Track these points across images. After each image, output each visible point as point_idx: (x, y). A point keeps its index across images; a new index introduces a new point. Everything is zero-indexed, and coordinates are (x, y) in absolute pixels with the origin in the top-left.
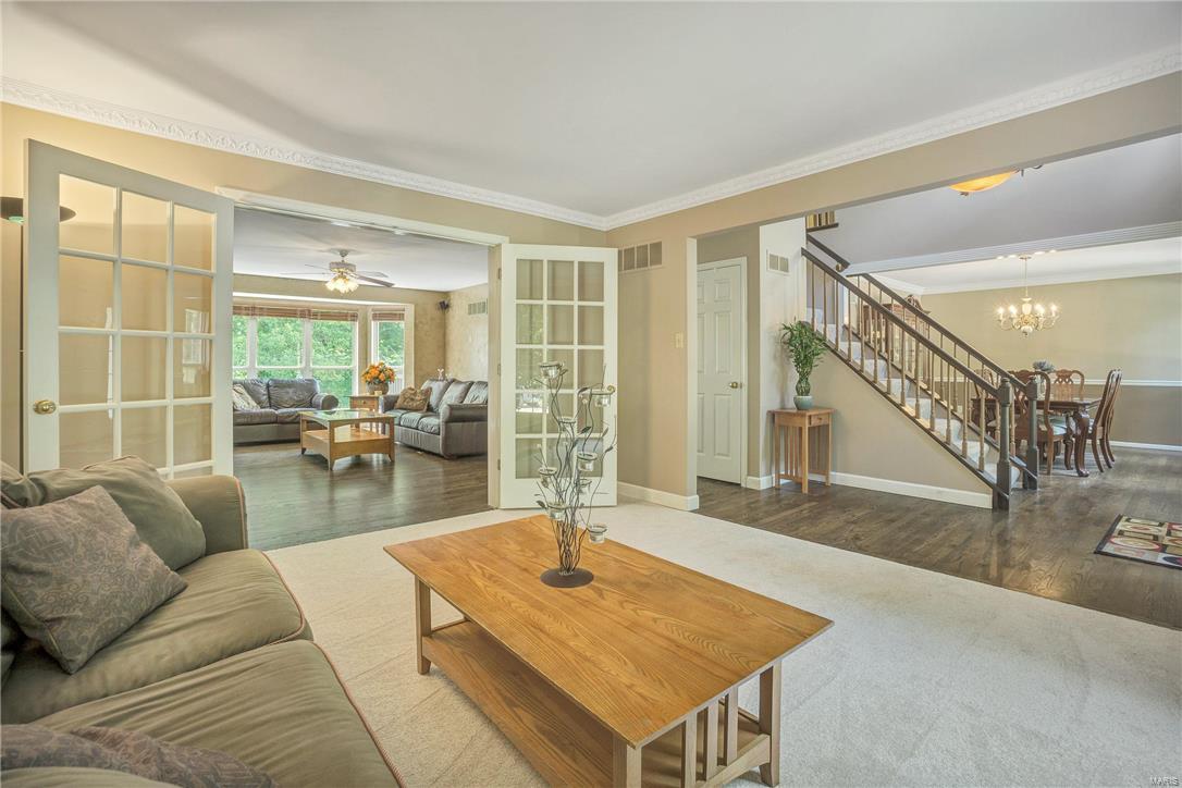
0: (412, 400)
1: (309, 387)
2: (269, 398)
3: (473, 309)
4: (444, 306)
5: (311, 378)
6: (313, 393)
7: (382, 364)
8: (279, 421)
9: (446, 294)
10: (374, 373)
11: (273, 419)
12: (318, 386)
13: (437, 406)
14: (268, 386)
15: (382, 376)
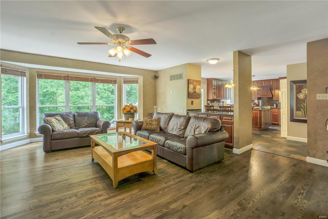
0: (151, 124)
1: (95, 116)
2: (75, 122)
3: (173, 78)
4: (156, 77)
5: (96, 111)
6: (97, 119)
7: (131, 104)
8: (78, 136)
9: (156, 72)
10: (128, 109)
11: (76, 135)
12: (99, 115)
13: (166, 128)
14: (74, 116)
15: (132, 111)
